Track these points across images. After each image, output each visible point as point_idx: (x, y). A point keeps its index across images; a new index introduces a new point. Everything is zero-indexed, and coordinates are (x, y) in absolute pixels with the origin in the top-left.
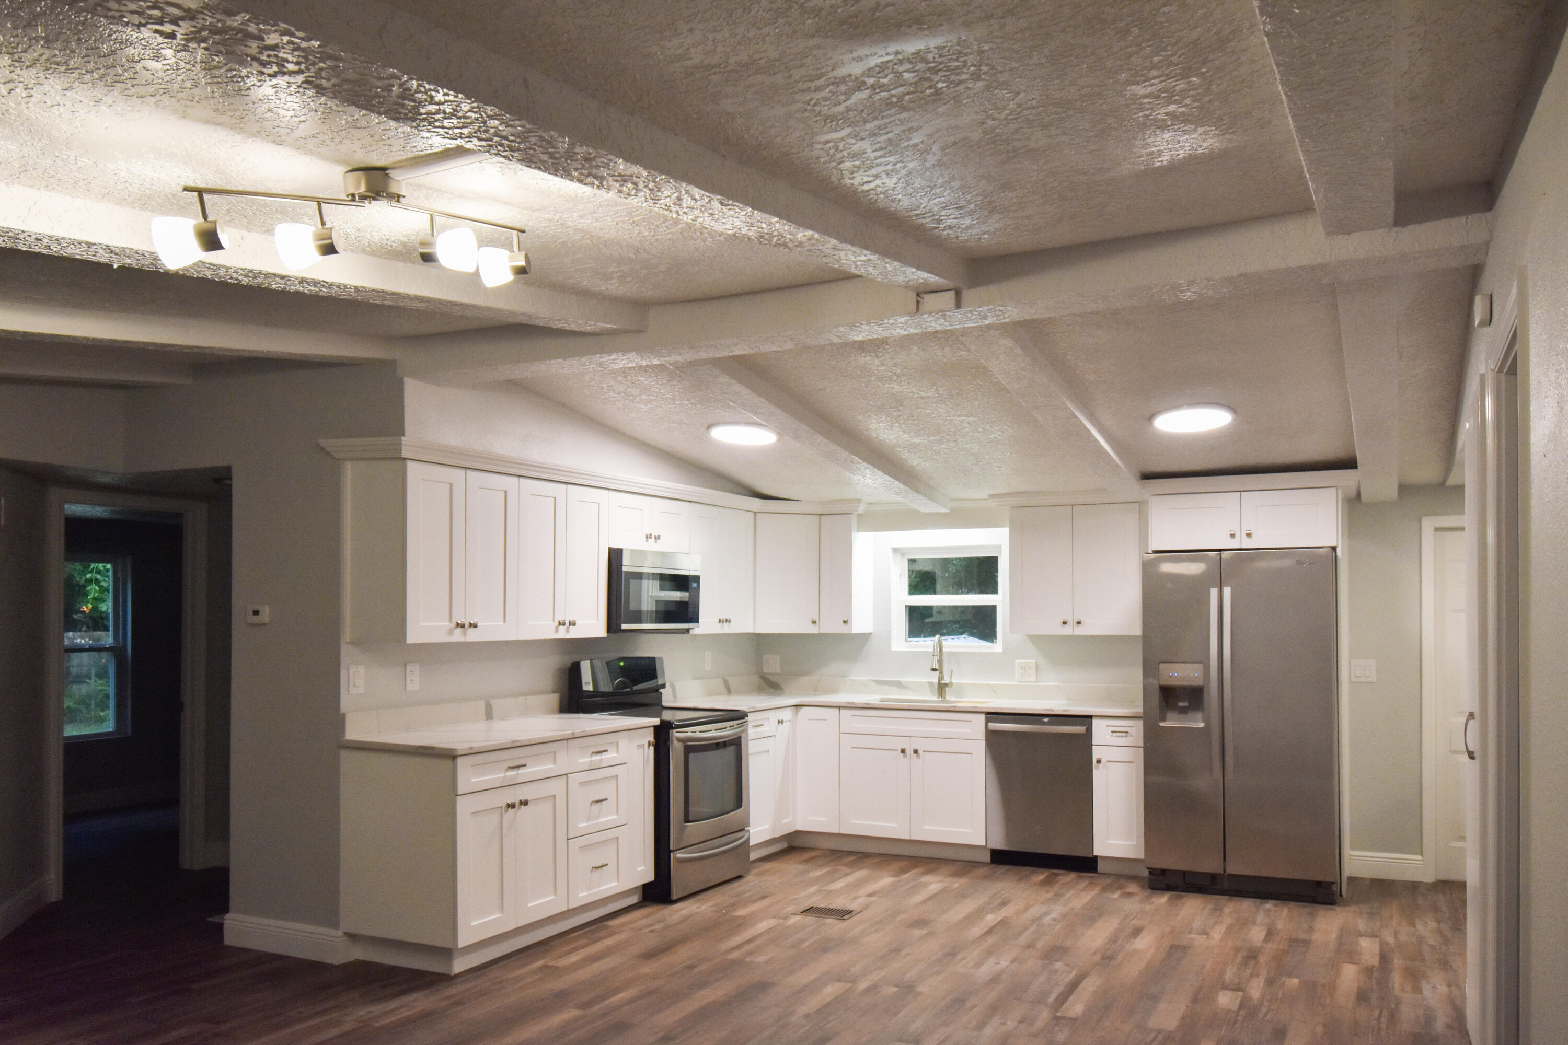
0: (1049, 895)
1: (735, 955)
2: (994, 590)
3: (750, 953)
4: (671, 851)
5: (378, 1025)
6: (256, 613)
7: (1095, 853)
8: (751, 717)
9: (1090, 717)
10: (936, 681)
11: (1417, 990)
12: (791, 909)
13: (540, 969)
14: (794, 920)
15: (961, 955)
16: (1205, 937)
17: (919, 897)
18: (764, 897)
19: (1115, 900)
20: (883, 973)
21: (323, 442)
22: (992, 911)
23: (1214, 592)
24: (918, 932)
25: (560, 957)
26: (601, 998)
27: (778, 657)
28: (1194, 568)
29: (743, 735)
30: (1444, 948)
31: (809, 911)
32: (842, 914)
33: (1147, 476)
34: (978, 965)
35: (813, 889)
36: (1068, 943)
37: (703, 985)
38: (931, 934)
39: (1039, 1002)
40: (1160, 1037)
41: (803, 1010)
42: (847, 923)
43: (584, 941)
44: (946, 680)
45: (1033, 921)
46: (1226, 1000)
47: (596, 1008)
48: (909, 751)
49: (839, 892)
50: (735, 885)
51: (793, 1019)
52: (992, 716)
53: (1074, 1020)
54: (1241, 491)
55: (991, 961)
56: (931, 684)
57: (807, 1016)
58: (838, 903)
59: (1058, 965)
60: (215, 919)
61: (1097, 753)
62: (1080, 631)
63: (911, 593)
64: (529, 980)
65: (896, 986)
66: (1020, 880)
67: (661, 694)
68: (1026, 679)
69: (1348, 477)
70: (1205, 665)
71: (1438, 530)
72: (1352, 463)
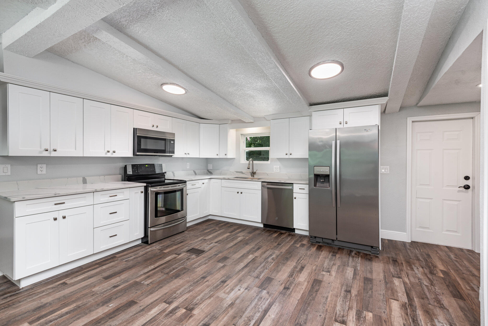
2: (269, 146)
4: (148, 228)
7: (294, 227)
8: (187, 183)
9: (293, 184)
10: (250, 172)
12: (185, 249)
14: (183, 255)
16: (329, 273)
27: (212, 165)
29: (184, 188)
32: (200, 253)
33: (311, 105)
35: (199, 240)
42: (199, 257)
44: (255, 171)
48: (240, 193)
50: (178, 236)
52: (263, 183)
54: (343, 108)
58: (203, 246)
61: (295, 195)
62: (291, 157)
63: (247, 147)
67: (165, 175)
68: (277, 171)
69: (384, 100)
70: (330, 167)
71: (413, 122)
72: (386, 95)
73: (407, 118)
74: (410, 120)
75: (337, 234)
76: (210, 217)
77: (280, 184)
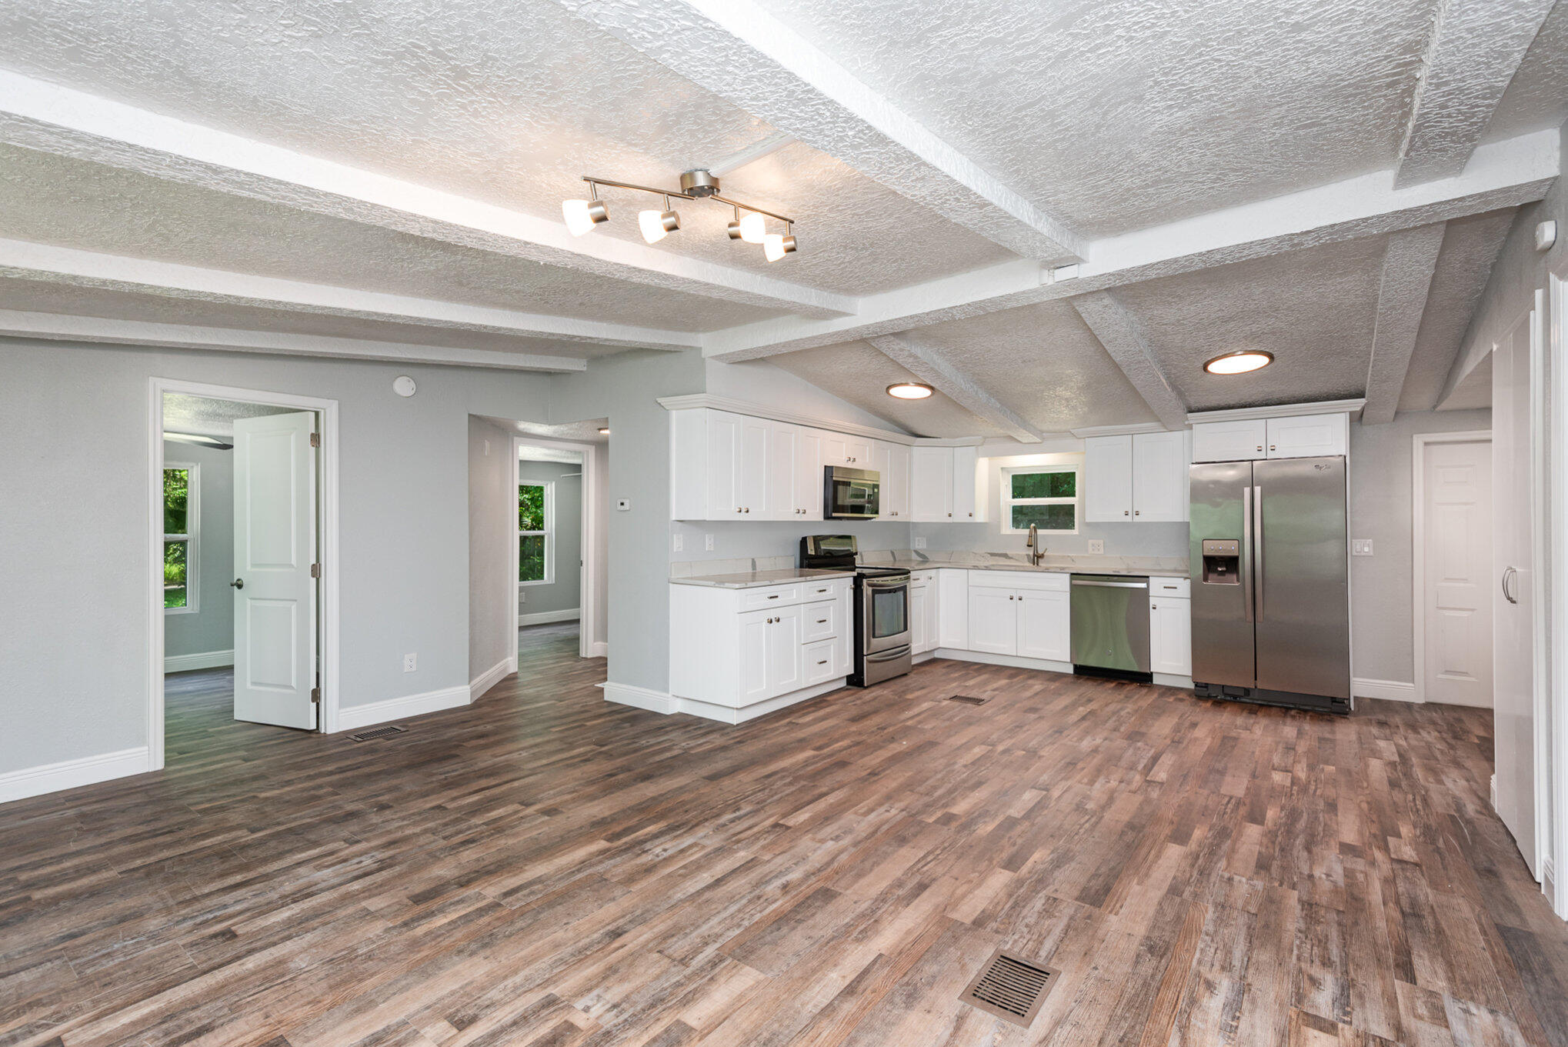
0: (1122, 697)
1: (909, 723)
2: (1073, 495)
3: (920, 722)
4: (865, 656)
5: (693, 752)
6: (622, 504)
7: (1152, 671)
8: (911, 574)
9: (1148, 577)
10: (1031, 553)
11: (1440, 782)
12: (943, 696)
13: (788, 723)
14: (945, 703)
15: (1066, 733)
17: (1028, 694)
18: (923, 688)
19: (1169, 702)
20: (1013, 741)
21: (659, 400)
22: (1082, 705)
23: (1247, 491)
24: (1033, 716)
25: (800, 717)
26: (827, 745)
28: (1229, 474)
29: (907, 584)
30: (1452, 752)
31: (955, 698)
32: (978, 701)
34: (1081, 739)
35: (955, 684)
36: (1143, 729)
37: (892, 739)
38: (1041, 718)
39: (1131, 769)
40: (1233, 801)
41: (962, 762)
42: (981, 707)
43: (813, 709)
44: (1040, 552)
45: (1114, 713)
46: (1277, 777)
47: (826, 751)
48: (1016, 599)
49: (972, 687)
50: (903, 679)
51: (956, 767)
52: (1074, 575)
53: (1162, 784)
54: (1267, 418)
55: (1089, 738)
56: (1028, 556)
57: (965, 766)
58: (973, 694)
59: (1139, 744)
60: (599, 685)
61: (1152, 601)
62: (1138, 519)
63: (1014, 497)
64: (781, 730)
65: (1024, 750)
66: (1098, 685)
67: (855, 557)
68: (1096, 552)
69: (1357, 404)
70: (1240, 541)
71: (1426, 444)
72: (1360, 395)
73: (1412, 437)
74: (1418, 441)
75: (1256, 679)
76: (937, 655)
77: (1116, 578)
